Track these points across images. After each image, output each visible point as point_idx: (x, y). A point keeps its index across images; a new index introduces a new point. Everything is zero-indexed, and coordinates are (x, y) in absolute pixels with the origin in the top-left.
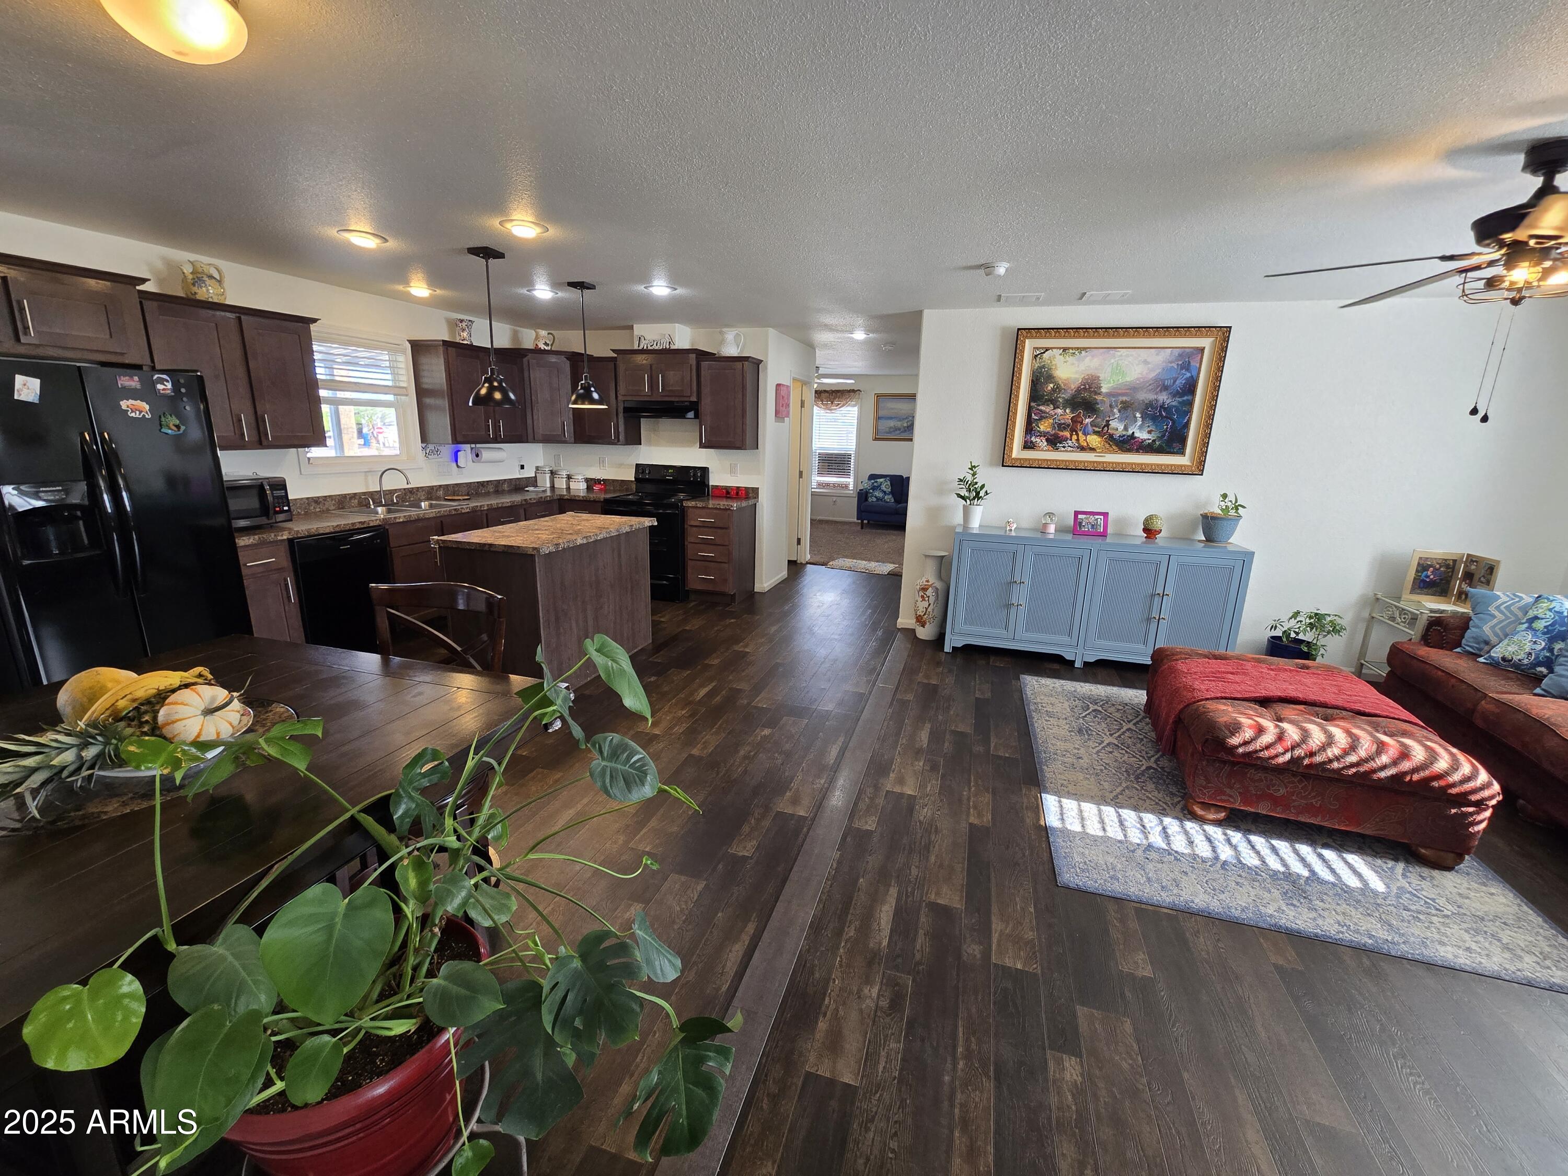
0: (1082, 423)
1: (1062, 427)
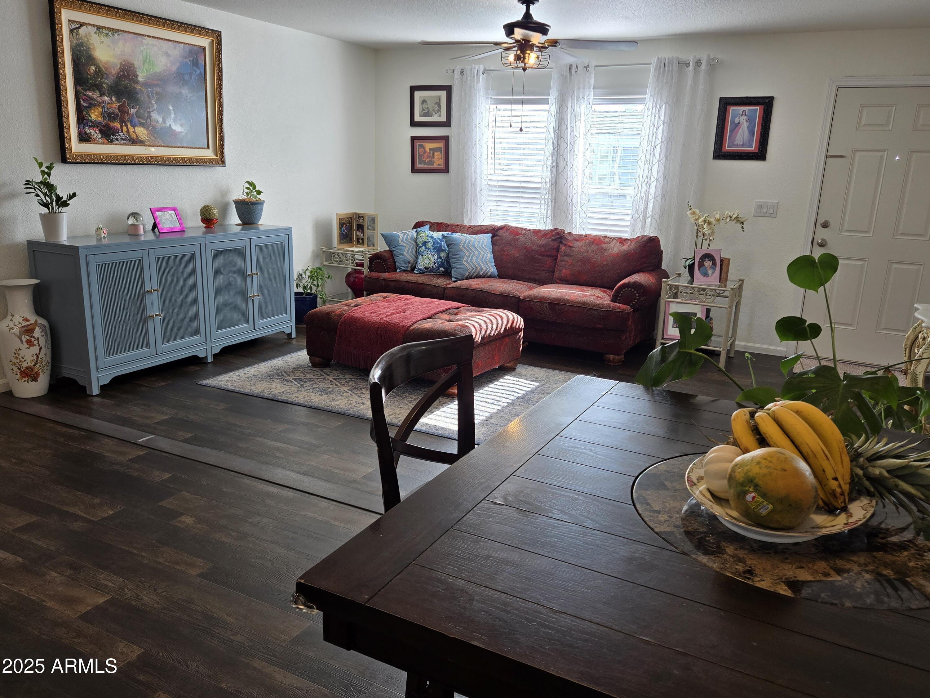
0: (128, 113)
1: (111, 116)
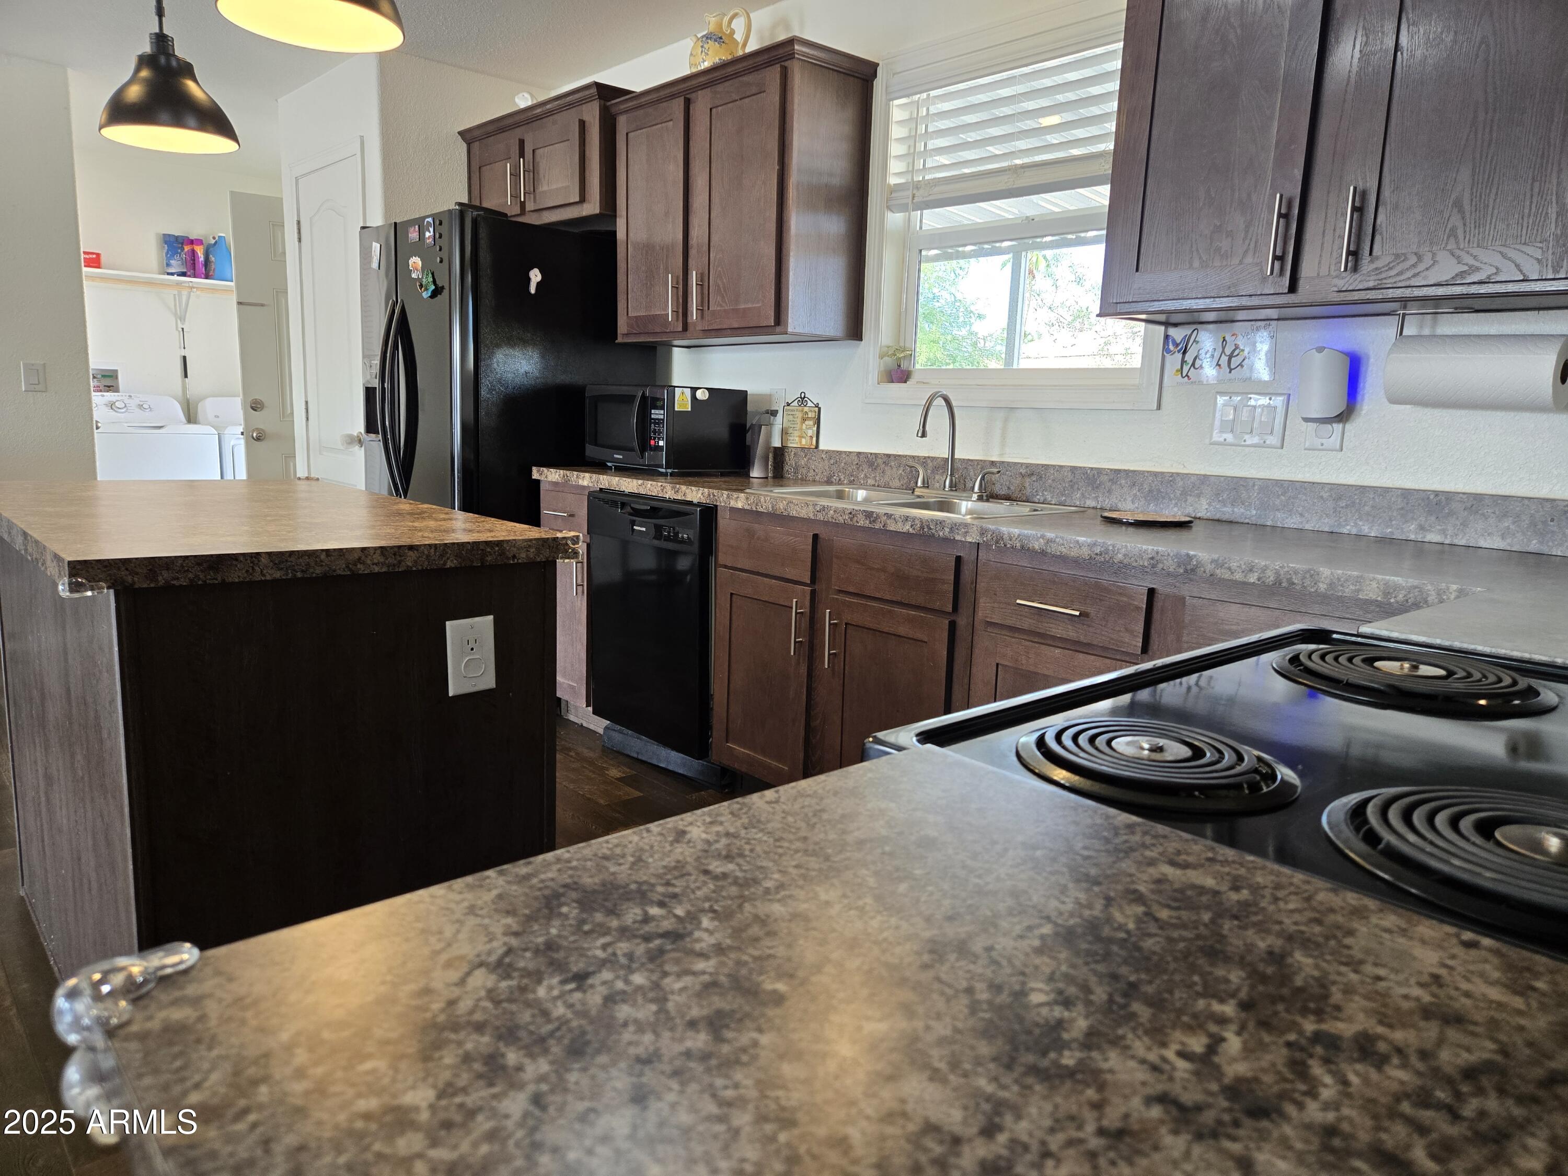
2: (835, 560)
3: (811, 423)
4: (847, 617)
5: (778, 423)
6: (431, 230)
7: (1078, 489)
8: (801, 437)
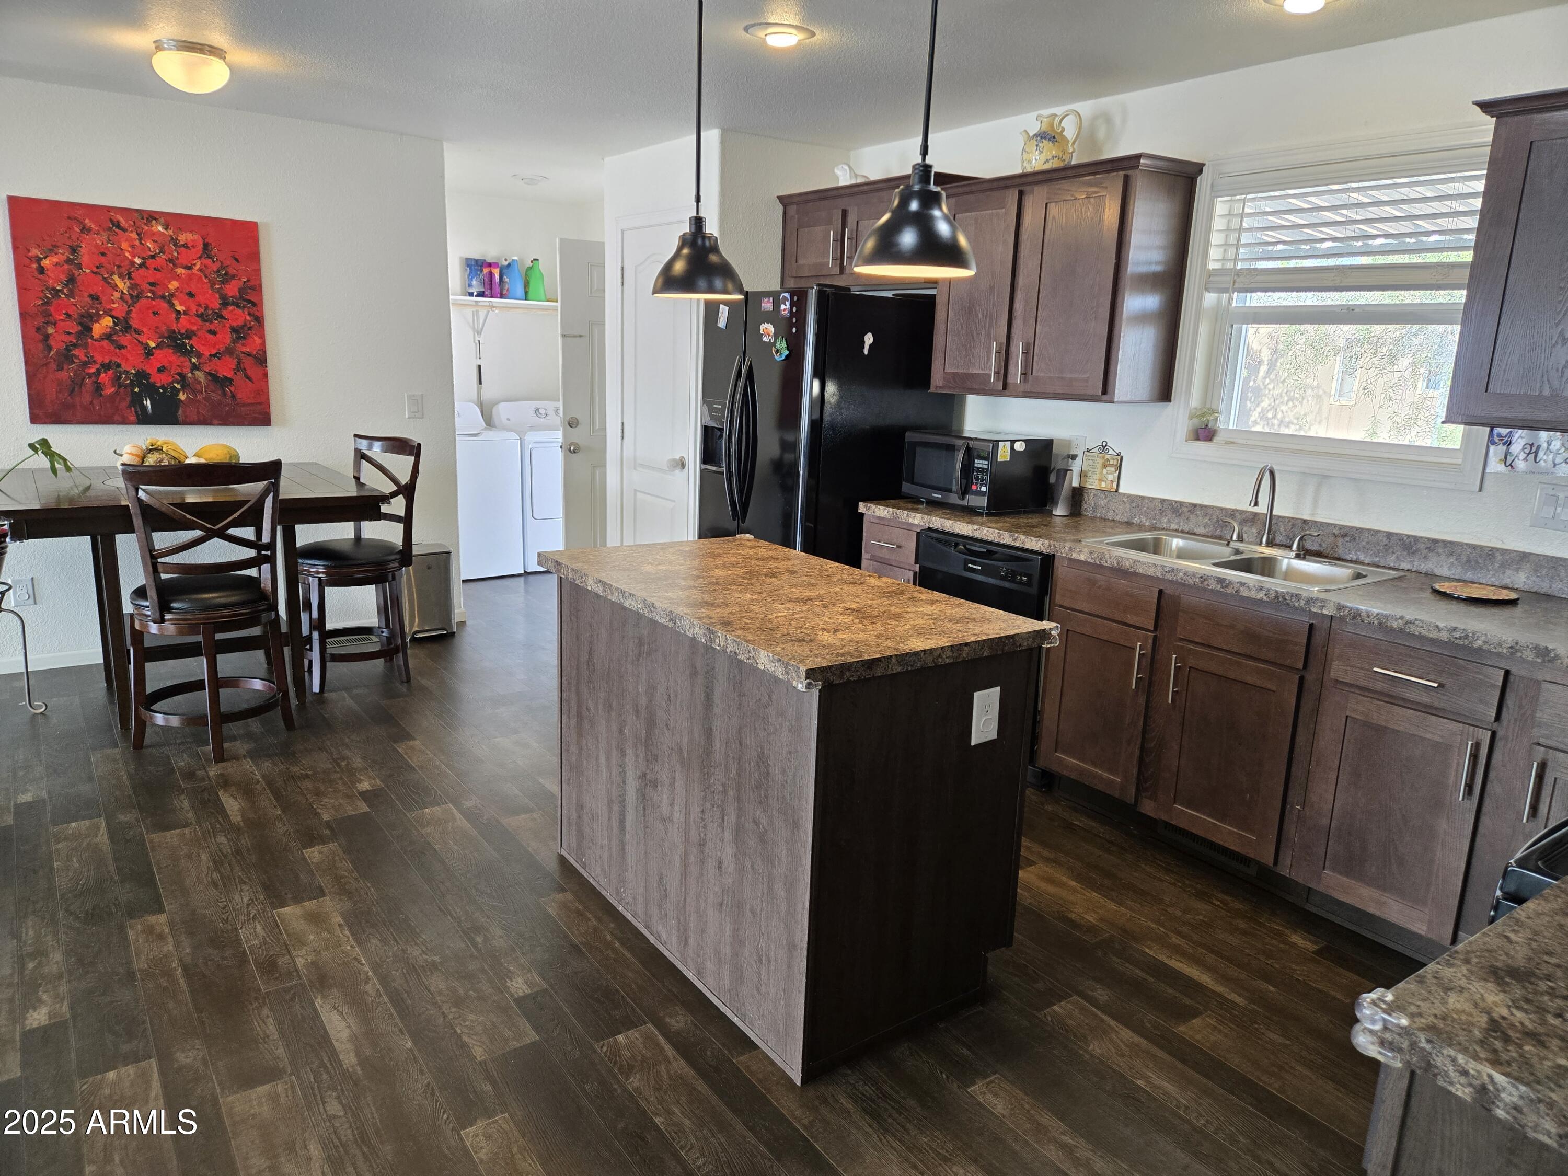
2: (1181, 614)
3: (1113, 469)
4: (1191, 662)
5: (1076, 467)
6: (788, 303)
7: (1393, 553)
8: (1101, 480)
